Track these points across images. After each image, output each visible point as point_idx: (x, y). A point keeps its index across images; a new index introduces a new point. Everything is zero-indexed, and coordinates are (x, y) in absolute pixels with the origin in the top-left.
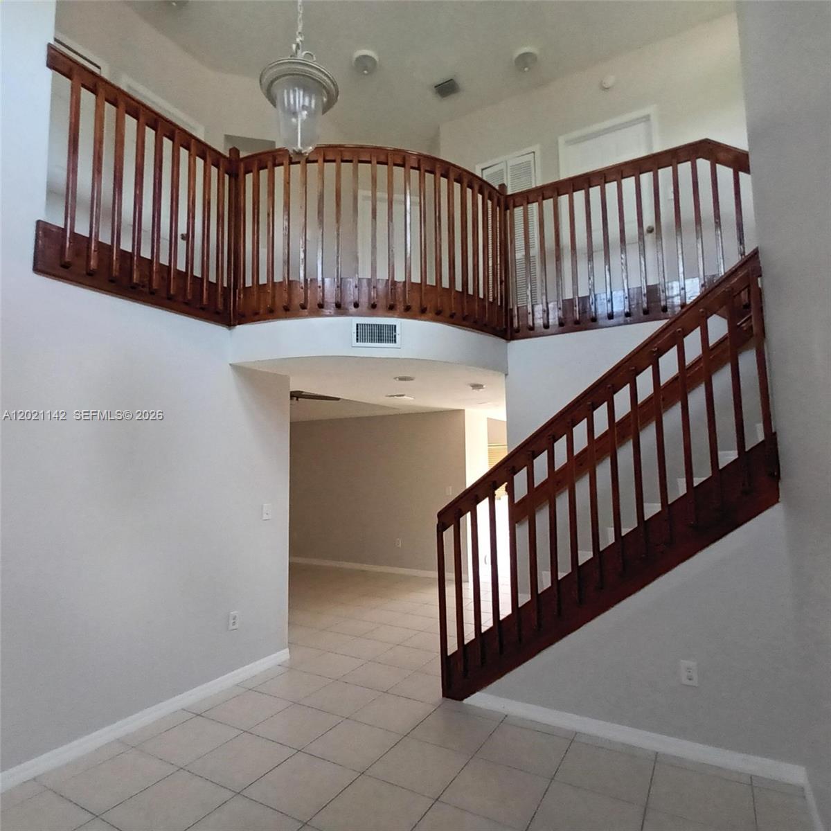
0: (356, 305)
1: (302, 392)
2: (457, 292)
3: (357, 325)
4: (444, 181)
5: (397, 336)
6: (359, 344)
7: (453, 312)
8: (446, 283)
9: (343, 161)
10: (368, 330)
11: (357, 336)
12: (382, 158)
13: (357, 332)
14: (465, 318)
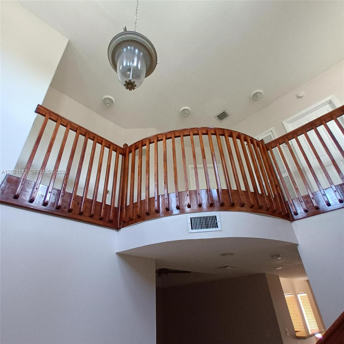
0: (189, 206)
1: (169, 269)
2: (252, 192)
3: (191, 218)
4: (230, 139)
5: (218, 223)
6: (194, 231)
7: (252, 204)
8: (243, 188)
9: (175, 137)
10: (198, 221)
11: (192, 226)
12: (196, 132)
13: (191, 223)
14: (260, 208)
